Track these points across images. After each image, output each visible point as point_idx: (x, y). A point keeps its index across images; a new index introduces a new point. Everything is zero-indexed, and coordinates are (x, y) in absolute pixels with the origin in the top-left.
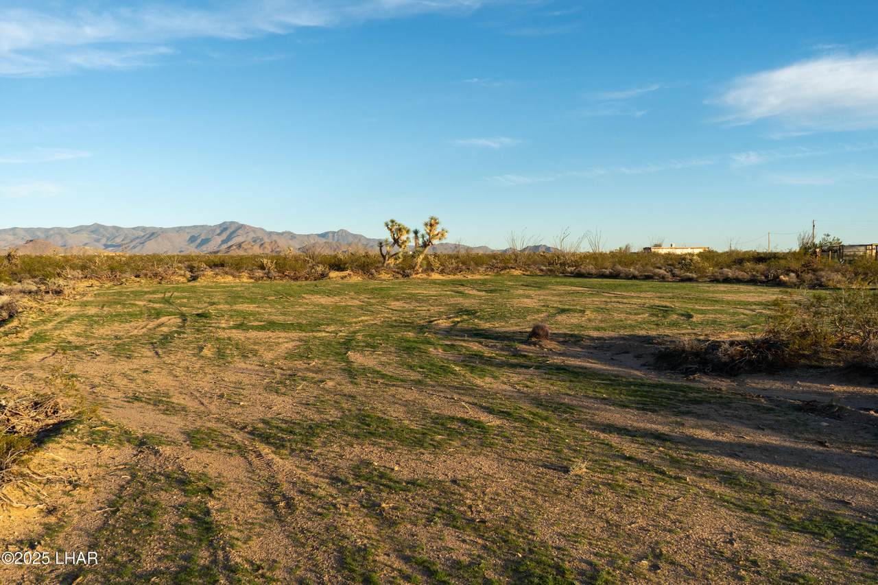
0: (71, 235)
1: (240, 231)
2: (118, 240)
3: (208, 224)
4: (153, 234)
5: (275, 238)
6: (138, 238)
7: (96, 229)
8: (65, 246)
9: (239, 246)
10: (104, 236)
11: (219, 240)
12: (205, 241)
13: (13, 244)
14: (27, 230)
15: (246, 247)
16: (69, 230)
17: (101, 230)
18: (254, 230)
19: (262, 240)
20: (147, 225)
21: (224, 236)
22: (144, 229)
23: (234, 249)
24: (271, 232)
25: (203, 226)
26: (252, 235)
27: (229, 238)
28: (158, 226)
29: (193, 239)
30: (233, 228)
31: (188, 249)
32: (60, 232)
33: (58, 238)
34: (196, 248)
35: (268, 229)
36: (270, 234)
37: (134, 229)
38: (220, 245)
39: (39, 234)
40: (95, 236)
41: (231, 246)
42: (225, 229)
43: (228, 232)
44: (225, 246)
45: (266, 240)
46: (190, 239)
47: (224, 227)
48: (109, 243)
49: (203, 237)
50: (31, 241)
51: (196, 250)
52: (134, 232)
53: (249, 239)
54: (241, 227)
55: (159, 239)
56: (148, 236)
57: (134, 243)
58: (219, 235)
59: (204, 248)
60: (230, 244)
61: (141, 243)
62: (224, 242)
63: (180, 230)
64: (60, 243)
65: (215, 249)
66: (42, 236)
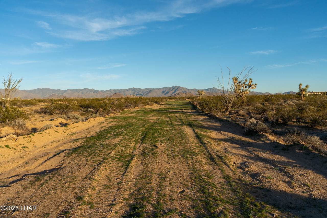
0: (126, 91)
1: (179, 89)
2: (140, 93)
3: (168, 87)
4: (151, 91)
5: (190, 91)
6: (146, 92)
7: (134, 89)
8: (125, 95)
9: (178, 94)
10: (136, 92)
11: (172, 92)
12: (167, 93)
13: (110, 95)
14: (114, 90)
15: (180, 94)
16: (126, 90)
17: (135, 90)
18: (183, 88)
19: (186, 92)
20: (149, 88)
21: (173, 91)
22: (148, 89)
23: (177, 95)
24: (189, 89)
25: (166, 88)
26: (182, 90)
27: (175, 91)
28: (152, 88)
29: (163, 92)
30: (176, 88)
31: (162, 95)
32: (123, 91)
33: (123, 92)
34: (165, 95)
35: (188, 88)
36: (189, 90)
37: (145, 89)
38: (172, 94)
39: (117, 91)
40: (133, 92)
41: (176, 94)
42: (174, 88)
43: (175, 89)
44: (174, 94)
45: (187, 92)
46: (162, 92)
47: (173, 88)
48: (138, 94)
49: (167, 91)
50: (115, 94)
51: (164, 96)
52: (145, 90)
53: (182, 91)
54: (179, 87)
55: (153, 92)
56: (149, 91)
57: (145, 94)
58: (172, 90)
59: (167, 95)
60: (175, 93)
61: (147, 94)
62: (173, 93)
63: (159, 89)
64: (123, 94)
65: (171, 95)
66: (118, 92)
